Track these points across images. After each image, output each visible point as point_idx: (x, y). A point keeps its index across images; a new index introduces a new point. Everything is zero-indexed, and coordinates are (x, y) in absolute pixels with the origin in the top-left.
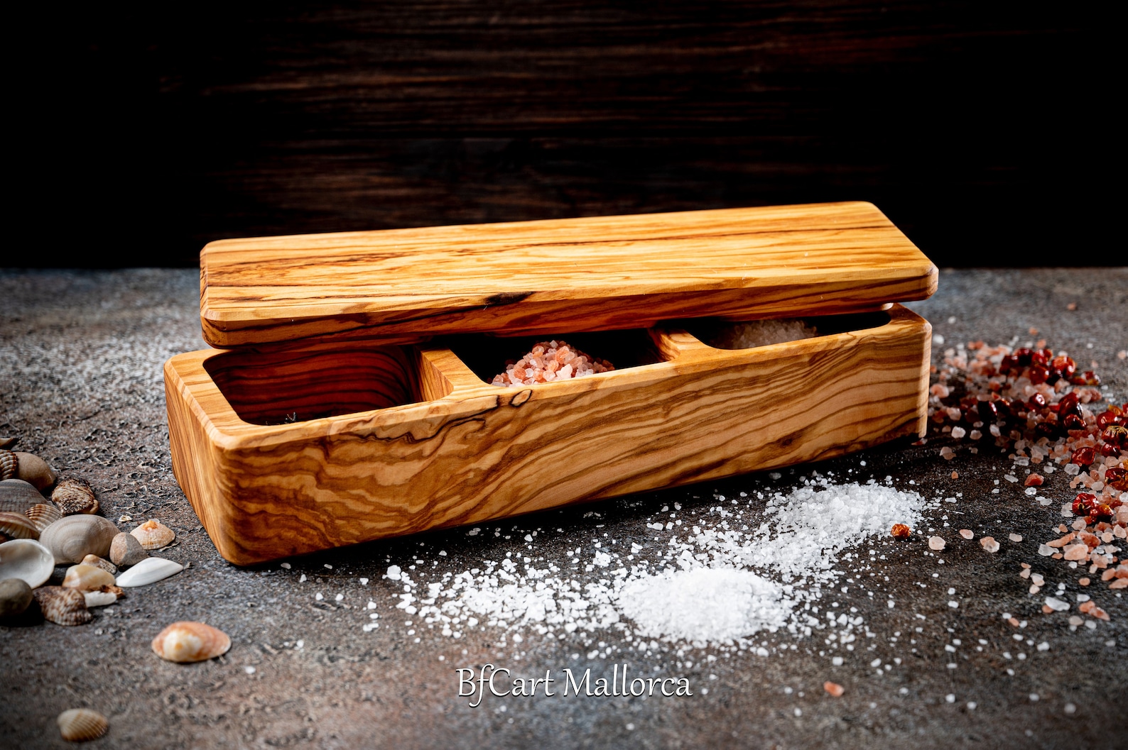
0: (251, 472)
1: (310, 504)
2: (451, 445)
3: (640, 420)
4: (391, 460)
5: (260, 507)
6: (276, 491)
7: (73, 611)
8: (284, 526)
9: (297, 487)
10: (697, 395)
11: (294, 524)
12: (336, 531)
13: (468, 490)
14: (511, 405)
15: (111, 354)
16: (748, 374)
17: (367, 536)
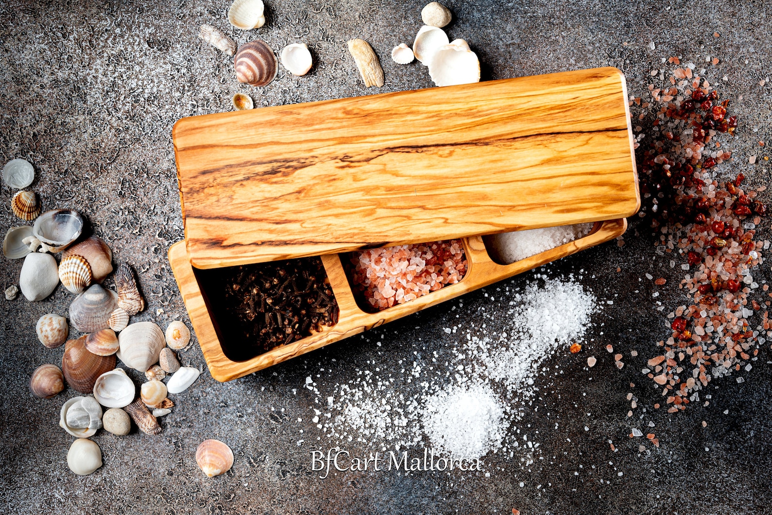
7: (152, 430)
14: (372, 329)
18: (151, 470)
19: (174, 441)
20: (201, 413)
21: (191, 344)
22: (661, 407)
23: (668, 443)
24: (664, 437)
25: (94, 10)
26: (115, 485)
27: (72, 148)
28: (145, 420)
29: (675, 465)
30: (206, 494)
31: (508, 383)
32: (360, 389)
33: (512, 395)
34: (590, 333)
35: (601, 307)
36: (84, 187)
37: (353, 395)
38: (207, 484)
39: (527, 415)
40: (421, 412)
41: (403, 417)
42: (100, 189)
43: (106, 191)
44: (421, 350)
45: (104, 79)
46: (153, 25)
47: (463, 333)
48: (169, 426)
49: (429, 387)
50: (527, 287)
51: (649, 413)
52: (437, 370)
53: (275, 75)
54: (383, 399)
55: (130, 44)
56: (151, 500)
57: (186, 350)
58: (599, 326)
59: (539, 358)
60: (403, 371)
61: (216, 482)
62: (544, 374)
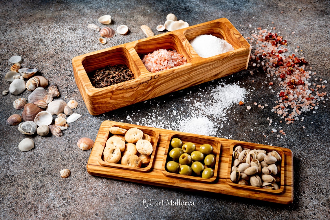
0: (96, 100)
1: (109, 103)
2: (141, 87)
3: (183, 76)
4: (127, 93)
5: (98, 105)
6: (101, 102)
7: (59, 133)
8: (103, 108)
9: (106, 101)
10: (196, 70)
11: (106, 107)
12: (115, 107)
13: (144, 95)
14: (154, 78)
15: (56, 31)
16: (208, 64)
17: (122, 107)
18: (56, 149)
19: (68, 139)
20: (81, 129)
21: (78, 107)
22: (282, 122)
23: (290, 134)
24: (287, 132)
25: (50, 22)
26: (39, 155)
27: (37, 54)
28: (56, 129)
29: (295, 142)
30: (81, 157)
31: (214, 116)
32: (151, 119)
33: (217, 120)
34: (246, 100)
35: (249, 92)
36: (40, 64)
37: (147, 121)
38: (81, 154)
39: (225, 126)
40: (178, 126)
41: (170, 128)
42: (46, 64)
43: (48, 65)
44: (176, 106)
45: (52, 38)
46: (71, 25)
47: (193, 101)
48: (66, 134)
49: (181, 118)
50: (217, 87)
51: (278, 124)
52: (183, 113)
53: (115, 35)
54: (161, 122)
55: (62, 29)
56: (55, 160)
57: (75, 109)
58: (249, 98)
59: (226, 108)
60: (169, 113)
61: (86, 153)
62: (229, 113)
